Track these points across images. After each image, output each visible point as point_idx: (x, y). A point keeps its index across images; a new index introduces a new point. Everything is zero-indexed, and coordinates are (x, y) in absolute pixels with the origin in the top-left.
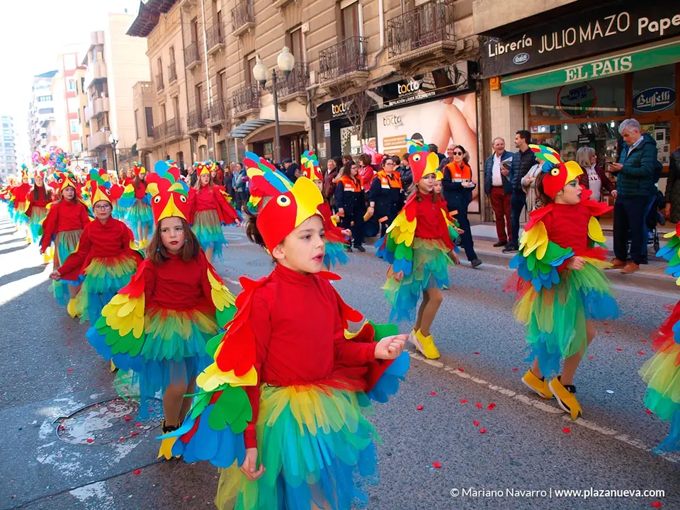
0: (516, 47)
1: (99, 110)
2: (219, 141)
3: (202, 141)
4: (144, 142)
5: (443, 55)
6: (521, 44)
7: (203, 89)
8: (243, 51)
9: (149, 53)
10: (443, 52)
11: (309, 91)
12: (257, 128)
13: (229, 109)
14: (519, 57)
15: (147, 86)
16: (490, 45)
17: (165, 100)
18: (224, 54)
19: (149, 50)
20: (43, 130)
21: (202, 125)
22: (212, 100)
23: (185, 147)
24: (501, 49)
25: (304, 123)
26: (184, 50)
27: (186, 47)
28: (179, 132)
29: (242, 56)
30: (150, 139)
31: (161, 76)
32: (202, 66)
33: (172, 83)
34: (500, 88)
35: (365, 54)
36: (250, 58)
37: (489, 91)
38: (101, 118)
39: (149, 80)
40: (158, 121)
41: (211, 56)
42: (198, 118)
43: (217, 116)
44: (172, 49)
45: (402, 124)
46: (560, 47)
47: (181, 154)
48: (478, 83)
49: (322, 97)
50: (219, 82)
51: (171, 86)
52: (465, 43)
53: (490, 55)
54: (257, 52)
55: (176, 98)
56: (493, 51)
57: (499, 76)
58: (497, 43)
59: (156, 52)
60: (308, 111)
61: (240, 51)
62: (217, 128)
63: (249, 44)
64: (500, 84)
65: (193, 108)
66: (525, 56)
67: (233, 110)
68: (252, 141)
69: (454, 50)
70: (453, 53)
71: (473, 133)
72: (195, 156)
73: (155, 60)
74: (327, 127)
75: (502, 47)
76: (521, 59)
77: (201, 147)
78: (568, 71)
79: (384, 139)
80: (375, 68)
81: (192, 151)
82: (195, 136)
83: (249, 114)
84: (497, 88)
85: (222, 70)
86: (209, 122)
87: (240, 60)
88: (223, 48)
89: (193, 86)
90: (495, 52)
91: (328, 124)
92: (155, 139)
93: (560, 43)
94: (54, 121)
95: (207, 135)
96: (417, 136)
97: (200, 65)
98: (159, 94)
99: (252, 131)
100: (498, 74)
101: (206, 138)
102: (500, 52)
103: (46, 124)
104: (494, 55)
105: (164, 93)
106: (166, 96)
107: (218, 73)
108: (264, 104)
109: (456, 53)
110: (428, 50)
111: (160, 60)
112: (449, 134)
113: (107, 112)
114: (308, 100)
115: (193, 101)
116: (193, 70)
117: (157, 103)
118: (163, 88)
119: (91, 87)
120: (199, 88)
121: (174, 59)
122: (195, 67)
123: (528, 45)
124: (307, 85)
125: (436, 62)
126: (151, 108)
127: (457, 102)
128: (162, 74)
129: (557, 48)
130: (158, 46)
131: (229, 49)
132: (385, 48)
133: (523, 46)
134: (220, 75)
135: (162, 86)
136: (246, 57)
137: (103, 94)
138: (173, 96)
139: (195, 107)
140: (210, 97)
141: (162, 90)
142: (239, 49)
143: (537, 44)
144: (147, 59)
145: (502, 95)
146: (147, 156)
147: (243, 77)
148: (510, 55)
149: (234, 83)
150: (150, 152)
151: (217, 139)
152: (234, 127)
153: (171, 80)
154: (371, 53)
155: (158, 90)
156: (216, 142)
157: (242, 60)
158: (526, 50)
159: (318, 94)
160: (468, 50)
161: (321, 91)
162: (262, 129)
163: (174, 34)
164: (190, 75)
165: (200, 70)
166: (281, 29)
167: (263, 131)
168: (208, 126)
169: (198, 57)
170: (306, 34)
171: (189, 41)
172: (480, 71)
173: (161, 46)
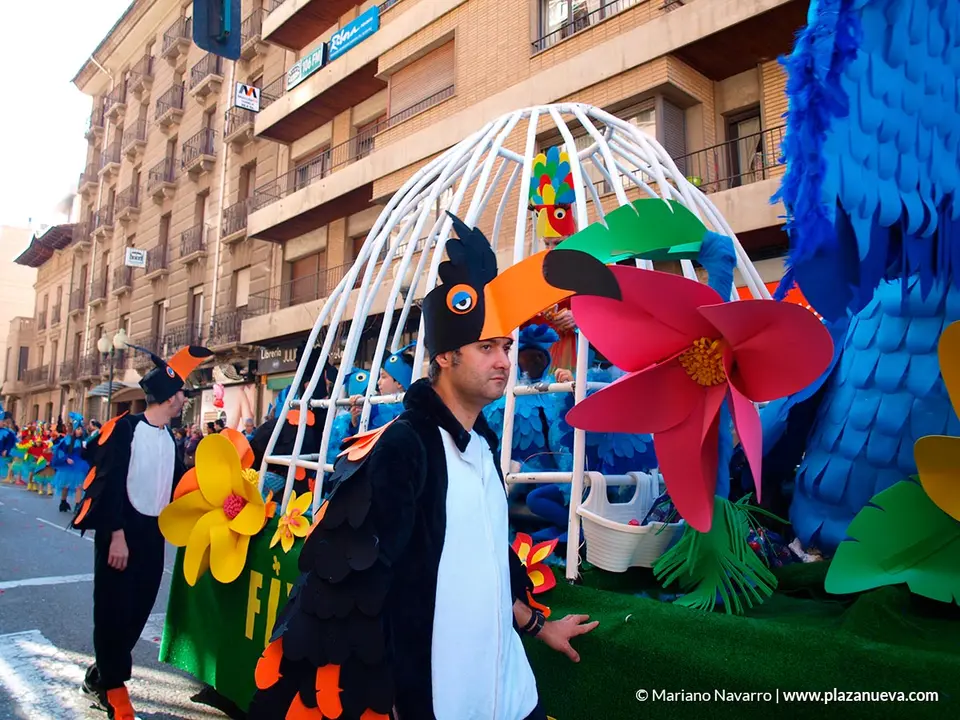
0: (274, 355)
2: (89, 396)
3: (73, 394)
6: (276, 354)
7: (82, 338)
8: (120, 311)
9: (36, 286)
12: (122, 389)
14: (275, 362)
15: (27, 322)
16: (262, 351)
17: (44, 342)
18: (104, 308)
19: (37, 283)
21: (74, 376)
22: (88, 353)
24: (267, 355)
26: (71, 294)
27: (73, 292)
28: (53, 380)
29: (119, 315)
31: (44, 315)
32: (84, 315)
33: (54, 325)
35: (201, 339)
36: (126, 318)
37: (262, 385)
39: (31, 316)
40: (33, 364)
41: (94, 308)
42: (73, 368)
43: (89, 371)
47: (50, 404)
48: (256, 378)
50: (98, 335)
51: (53, 328)
53: (262, 358)
54: (131, 315)
55: (56, 343)
57: (266, 375)
58: (266, 350)
59: (43, 287)
61: (118, 310)
62: (88, 383)
63: (126, 305)
64: (267, 380)
65: (70, 357)
66: (278, 363)
67: (103, 367)
68: (116, 401)
71: (252, 415)
72: (64, 409)
73: (42, 295)
75: (268, 353)
76: (276, 364)
82: (68, 387)
83: (117, 374)
84: (266, 383)
85: (101, 324)
86: (81, 376)
88: (105, 303)
89: (74, 334)
90: (264, 356)
92: (25, 385)
95: (78, 389)
97: (83, 313)
98: (39, 334)
100: (266, 373)
101: (76, 391)
102: (267, 357)
104: (264, 358)
105: (45, 334)
106: (45, 338)
107: (98, 325)
108: (129, 366)
111: (47, 297)
115: (71, 348)
116: (75, 317)
117: (35, 343)
118: (45, 328)
120: (79, 336)
121: (61, 300)
122: (78, 314)
123: (279, 355)
126: (28, 348)
127: (246, 388)
128: (45, 313)
129: (291, 360)
130: (47, 281)
131: (110, 306)
134: (100, 328)
135: (44, 325)
136: (122, 316)
138: (53, 339)
139: (72, 356)
140: (87, 347)
141: (42, 330)
143: (283, 356)
144: (34, 291)
145: (268, 388)
146: (15, 402)
148: (271, 359)
150: (19, 398)
151: (87, 394)
153: (53, 322)
155: (40, 328)
156: (86, 396)
157: (119, 319)
158: (277, 358)
162: (124, 390)
163: (64, 274)
164: (72, 323)
165: (82, 319)
166: (150, 299)
167: (124, 393)
168: (79, 379)
169: (82, 305)
170: (167, 309)
171: (77, 286)
172: (257, 368)
173: (50, 283)
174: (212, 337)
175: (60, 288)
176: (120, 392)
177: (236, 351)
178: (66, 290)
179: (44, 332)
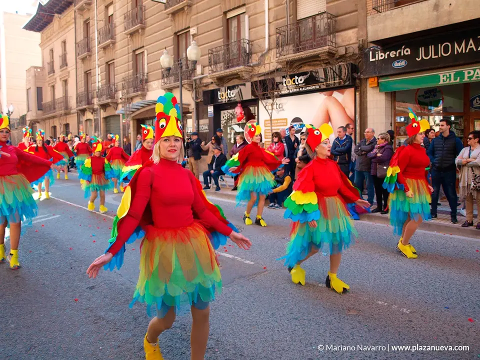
0: (396, 55)
2: (105, 116)
3: (89, 115)
4: (34, 114)
5: (327, 57)
6: (400, 53)
7: (92, 75)
8: (132, 47)
9: (41, 45)
10: (328, 55)
11: (195, 80)
12: (144, 107)
13: (116, 91)
14: (398, 62)
15: (39, 70)
16: (371, 52)
17: (55, 82)
18: (114, 48)
19: (42, 43)
21: (89, 102)
22: (100, 84)
23: (72, 121)
24: (381, 56)
25: (189, 105)
26: (76, 43)
27: (78, 41)
28: (67, 107)
29: (131, 51)
30: (40, 112)
31: (52, 64)
32: (92, 57)
33: (62, 69)
34: (378, 86)
35: (251, 53)
36: (137, 52)
37: (366, 87)
39: (40, 65)
40: (47, 98)
41: (102, 50)
42: (86, 98)
43: (104, 97)
44: (64, 42)
45: (283, 110)
46: (437, 57)
47: (67, 126)
48: (358, 81)
49: (207, 86)
50: (108, 70)
51: (61, 71)
52: (346, 49)
53: (371, 60)
54: (145, 48)
55: (66, 81)
56: (374, 57)
57: (377, 77)
58: (378, 51)
59: (48, 44)
60: (194, 96)
61: (130, 46)
62: (104, 106)
63: (138, 41)
64: (378, 83)
65: (82, 89)
66: (403, 62)
67: (120, 92)
68: (137, 117)
69: (335, 54)
70: (334, 57)
71: (352, 120)
72: (81, 127)
73: (47, 51)
74: (211, 109)
75: (383, 54)
76: (399, 64)
77: (87, 120)
78: (441, 76)
79: (265, 121)
80: (258, 65)
81: (79, 122)
82: (83, 111)
83: (137, 96)
84: (376, 85)
85: (111, 61)
86: (96, 101)
87: (128, 53)
88: (114, 43)
89: (83, 72)
90: (375, 58)
91: (212, 107)
92: (44, 113)
93: (436, 53)
95: (94, 111)
96: (297, 120)
97: (90, 56)
98: (50, 77)
99: (138, 109)
100: (378, 75)
101: (92, 113)
102: (380, 58)
104: (374, 60)
105: (55, 76)
106: (56, 79)
107: (107, 63)
108: (150, 89)
109: (337, 56)
110: (315, 53)
111: (52, 51)
112: (328, 119)
114: (194, 87)
115: (82, 83)
116: (83, 59)
117: (47, 84)
118: (54, 72)
120: (87, 74)
121: (65, 50)
122: (86, 57)
123: (406, 54)
124: (193, 75)
125: (318, 62)
126: (42, 88)
127: (336, 94)
128: (53, 62)
129: (433, 57)
130: (51, 40)
131: (119, 45)
132: (269, 49)
133: (402, 54)
134: (109, 65)
135: (52, 71)
136: (134, 51)
138: (63, 79)
139: (84, 88)
140: (98, 80)
141: (52, 74)
142: (128, 45)
143: (415, 53)
144: (40, 49)
145: (380, 91)
146: (35, 125)
147: (131, 67)
148: (390, 60)
149: (122, 71)
150: (38, 122)
151: (103, 114)
152: (120, 106)
153: (61, 67)
154: (256, 53)
155: (49, 73)
156: (102, 117)
157: (131, 54)
159: (203, 83)
160: (348, 55)
161: (207, 81)
163: (67, 30)
164: (80, 63)
165: (90, 60)
166: (170, 31)
169: (90, 50)
170: (194, 36)
171: (81, 37)
173: (53, 40)
179: (54, 75)
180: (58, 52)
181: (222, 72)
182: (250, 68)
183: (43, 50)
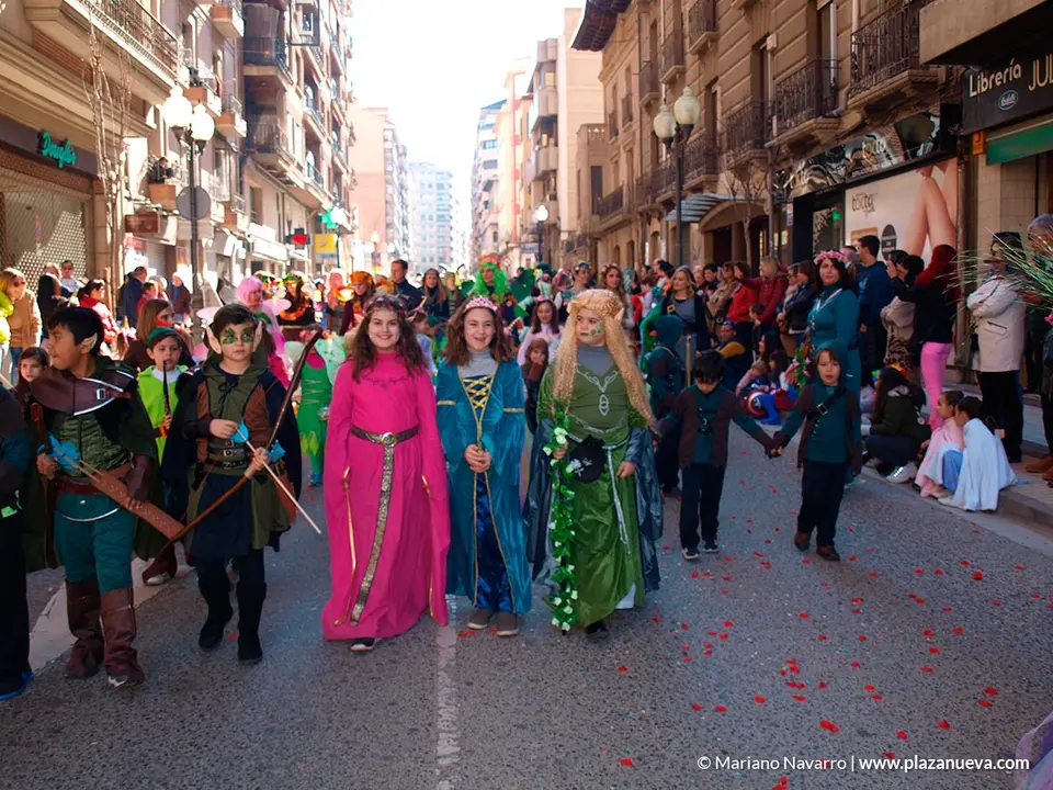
0: (1002, 80)
1: (542, 167)
3: (655, 224)
6: (1008, 75)
8: (706, 78)
9: (603, 77)
10: (915, 88)
11: (771, 148)
12: (713, 207)
14: (1006, 97)
15: (596, 130)
16: (972, 78)
17: (618, 155)
18: (683, 82)
19: (603, 71)
20: (486, 196)
24: (984, 84)
25: (764, 201)
26: (640, 70)
27: (642, 66)
28: (629, 208)
29: (703, 87)
30: (596, 218)
31: (614, 116)
32: (659, 103)
33: (626, 127)
35: (836, 90)
36: (712, 90)
38: (546, 180)
39: (603, 122)
40: (609, 188)
41: (670, 86)
42: (649, 186)
51: (625, 131)
53: (973, 94)
54: (720, 79)
55: (631, 151)
56: (975, 89)
57: (983, 131)
58: (981, 75)
59: (611, 74)
60: (768, 180)
61: (702, 77)
63: (711, 66)
65: (649, 170)
66: (1013, 96)
69: (936, 82)
73: (610, 90)
75: (986, 80)
76: (1007, 101)
80: (844, 112)
81: (644, 239)
82: (647, 215)
83: (701, 184)
87: (700, 93)
88: (683, 72)
92: (601, 219)
94: (497, 181)
97: (655, 99)
98: (612, 144)
100: (980, 127)
101: (659, 219)
102: (984, 89)
103: (488, 186)
104: (975, 93)
105: (618, 143)
106: (619, 148)
108: (721, 168)
111: (615, 88)
113: (555, 171)
114: (770, 160)
115: (648, 158)
116: (648, 106)
117: (608, 159)
118: (617, 134)
119: (535, 130)
120: (656, 136)
121: (630, 86)
122: (652, 101)
123: (1015, 76)
124: (769, 138)
126: (601, 167)
128: (616, 112)
129: (1049, 82)
130: (613, 66)
131: (690, 74)
133: (1011, 79)
135: (615, 131)
136: (708, 87)
137: (552, 141)
138: (628, 148)
141: (614, 139)
142: (700, 75)
144: (600, 86)
148: (995, 93)
150: (598, 240)
153: (624, 123)
154: (844, 87)
155: (611, 136)
157: (703, 94)
158: (1011, 85)
159: (781, 154)
162: (719, 209)
164: (645, 115)
165: (657, 108)
167: (721, 213)
168: (658, 200)
169: (655, 87)
172: (959, 120)
173: (616, 67)
174: (857, 77)
175: (628, 70)
176: (713, 213)
177: (909, 92)
178: (635, 69)
179: (617, 140)
180: (622, 94)
181: (802, 126)
182: (833, 120)
183: (605, 87)
